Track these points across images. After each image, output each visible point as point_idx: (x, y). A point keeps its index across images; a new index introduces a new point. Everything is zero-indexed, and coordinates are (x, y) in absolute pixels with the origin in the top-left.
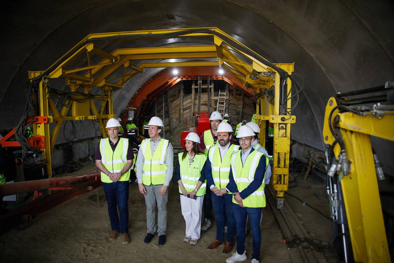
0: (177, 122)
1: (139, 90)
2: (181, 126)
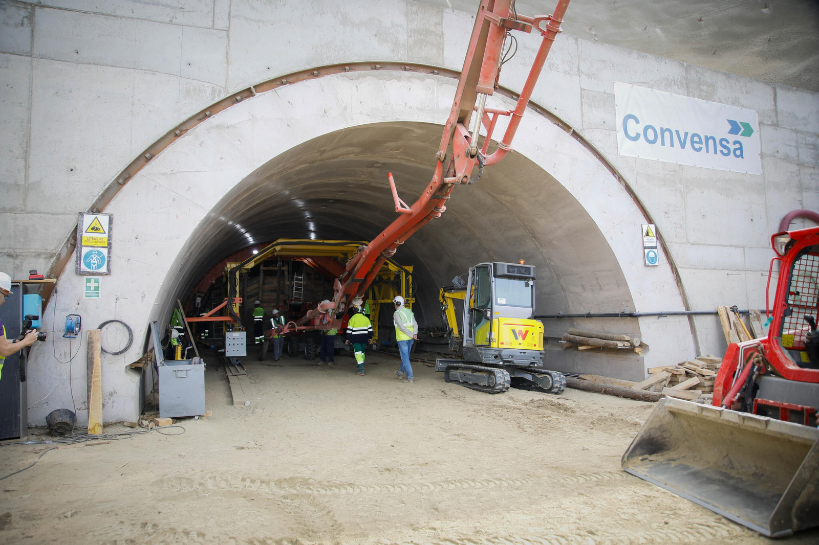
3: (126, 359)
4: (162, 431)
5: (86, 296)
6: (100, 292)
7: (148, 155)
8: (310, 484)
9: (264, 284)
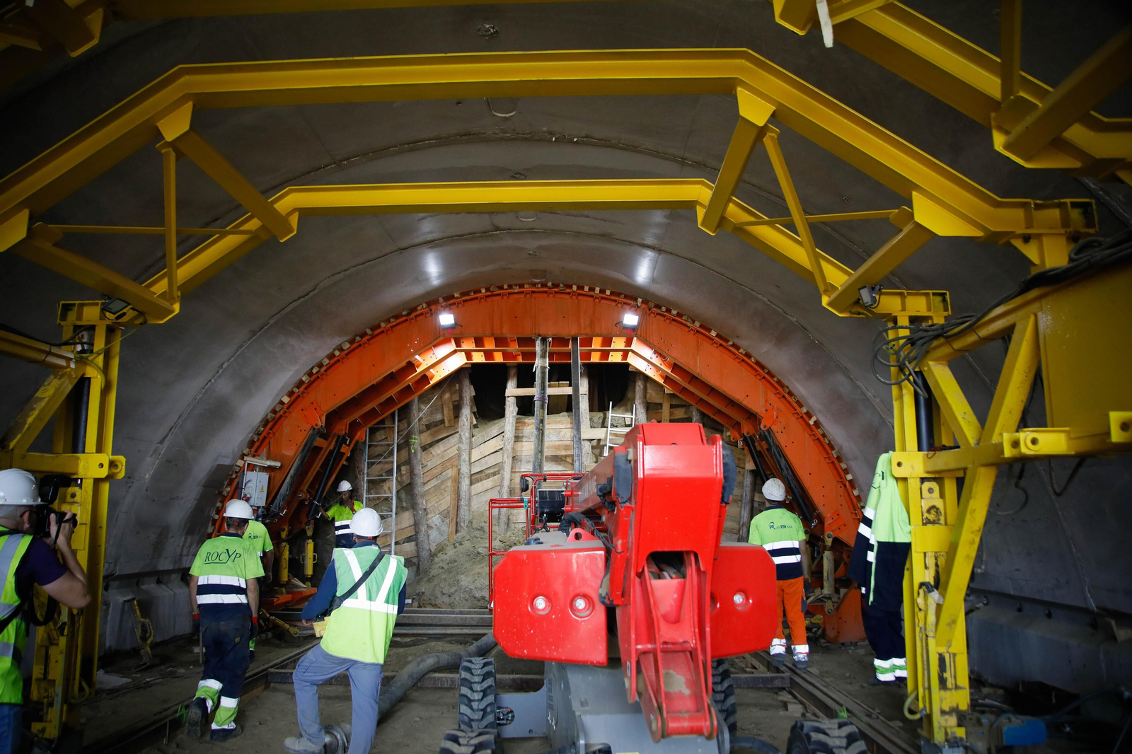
0: (445, 528)
1: (296, 390)
2: (461, 544)
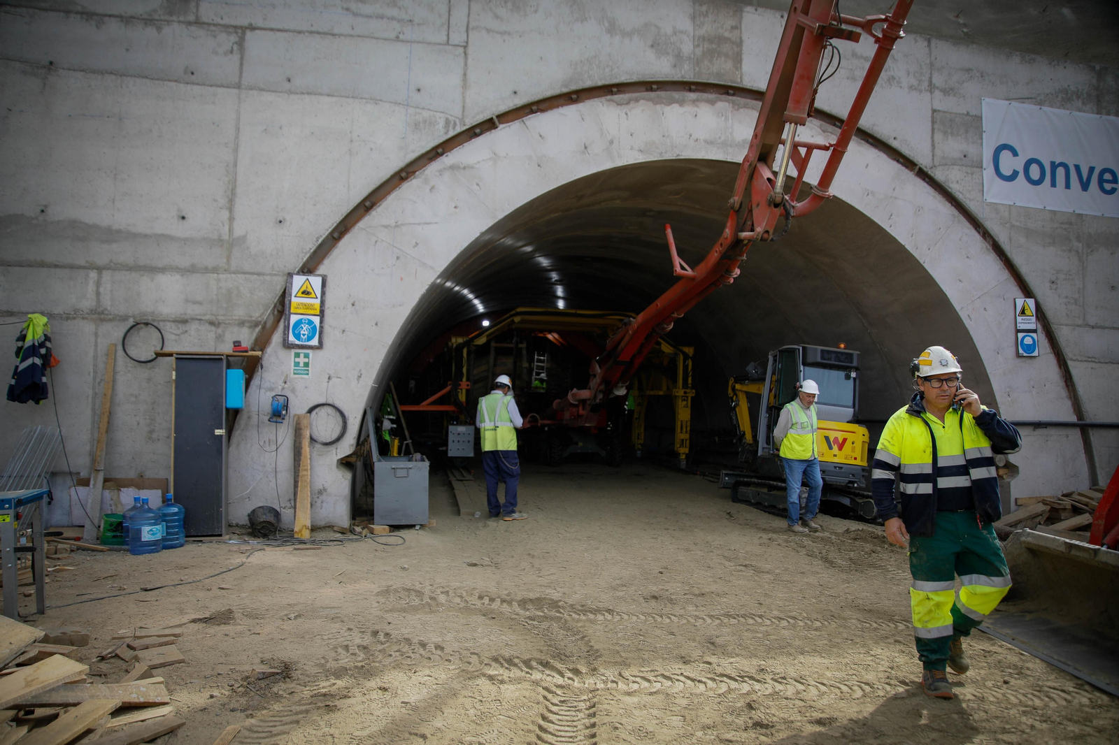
3: (338, 451)
4: (376, 539)
5: (295, 374)
6: (310, 369)
7: (368, 204)
8: (560, 607)
9: (495, 365)
